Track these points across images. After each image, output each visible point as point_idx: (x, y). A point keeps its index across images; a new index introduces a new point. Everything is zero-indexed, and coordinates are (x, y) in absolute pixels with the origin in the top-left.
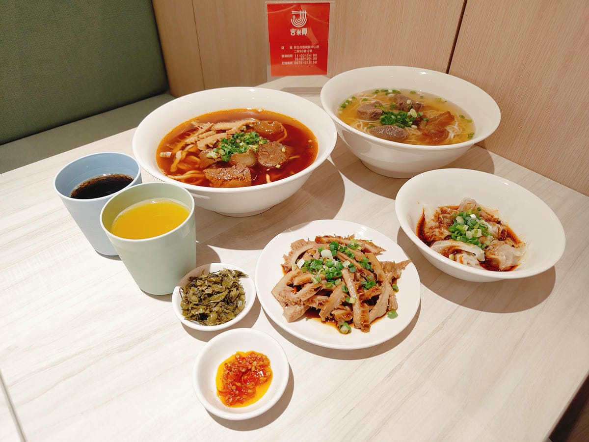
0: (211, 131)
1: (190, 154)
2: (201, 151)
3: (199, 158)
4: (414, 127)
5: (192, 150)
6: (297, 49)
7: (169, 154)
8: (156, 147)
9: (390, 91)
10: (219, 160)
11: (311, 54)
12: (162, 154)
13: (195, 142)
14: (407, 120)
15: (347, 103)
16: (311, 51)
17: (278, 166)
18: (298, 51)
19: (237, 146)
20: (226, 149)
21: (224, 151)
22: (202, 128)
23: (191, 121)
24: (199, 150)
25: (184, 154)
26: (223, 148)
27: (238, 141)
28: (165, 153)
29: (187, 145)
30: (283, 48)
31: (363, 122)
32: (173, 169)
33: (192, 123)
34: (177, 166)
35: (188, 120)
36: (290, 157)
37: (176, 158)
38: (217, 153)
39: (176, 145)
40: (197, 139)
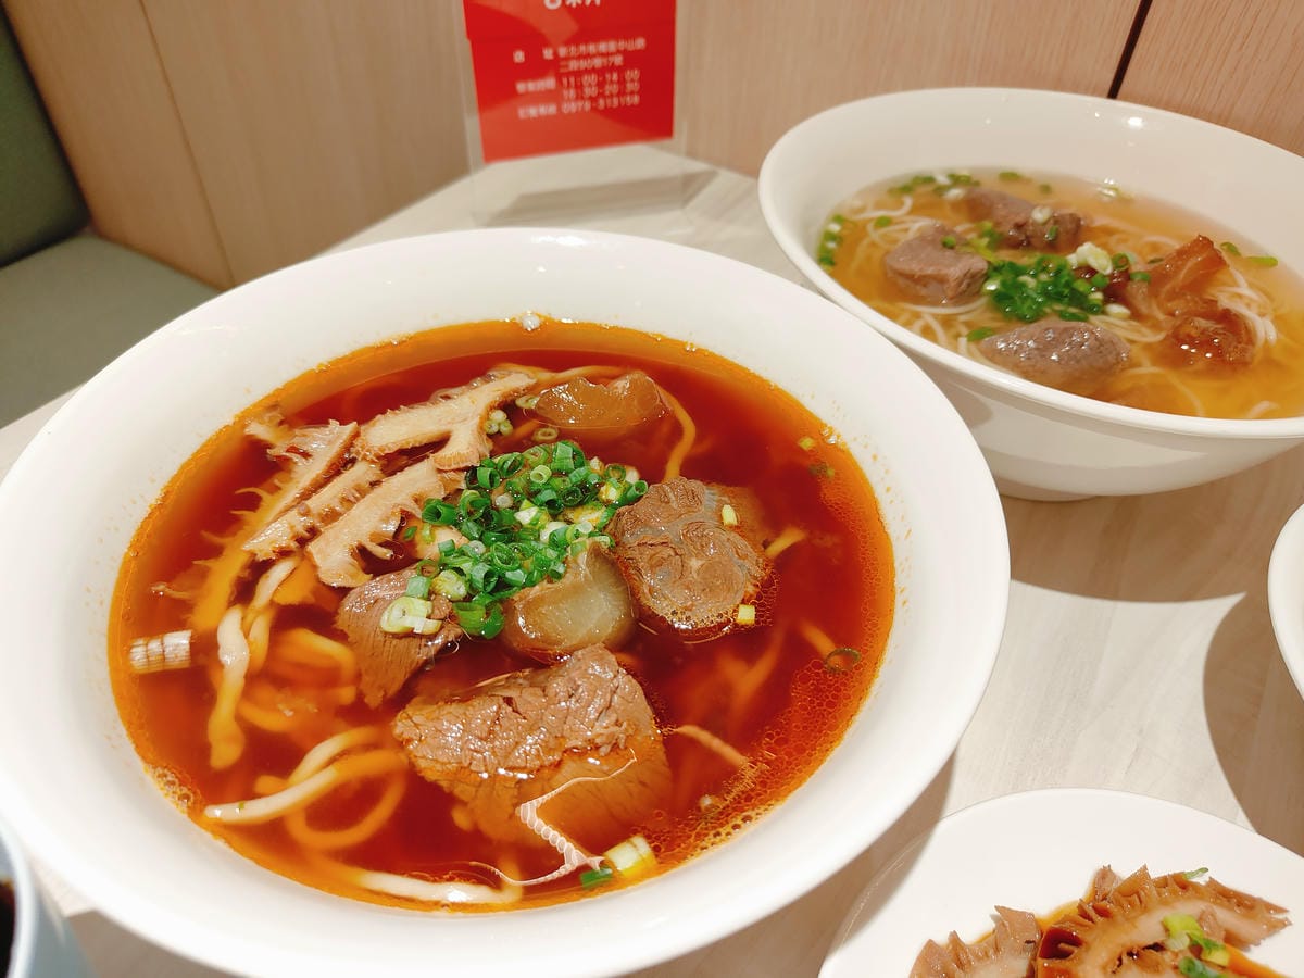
0: (353, 461)
1: (287, 618)
2: (343, 591)
3: (340, 637)
4: (1116, 309)
5: (294, 595)
6: (567, 58)
7: (177, 644)
8: (99, 616)
9: (942, 180)
10: (452, 633)
11: (621, 70)
12: (142, 654)
13: (294, 545)
14: (1081, 286)
15: (832, 245)
16: (618, 60)
17: (747, 615)
18: (574, 65)
19: (511, 533)
20: (466, 566)
21: (459, 571)
22: (306, 455)
23: (243, 419)
24: (332, 588)
25: (261, 628)
26: (450, 560)
27: (502, 500)
28: (155, 645)
29: (260, 567)
30: (519, 56)
31: (935, 316)
32: (225, 750)
33: (248, 431)
34: (239, 718)
35: (229, 420)
36: (766, 545)
37: (221, 666)
38: (431, 595)
39: (204, 575)
40: (298, 522)
